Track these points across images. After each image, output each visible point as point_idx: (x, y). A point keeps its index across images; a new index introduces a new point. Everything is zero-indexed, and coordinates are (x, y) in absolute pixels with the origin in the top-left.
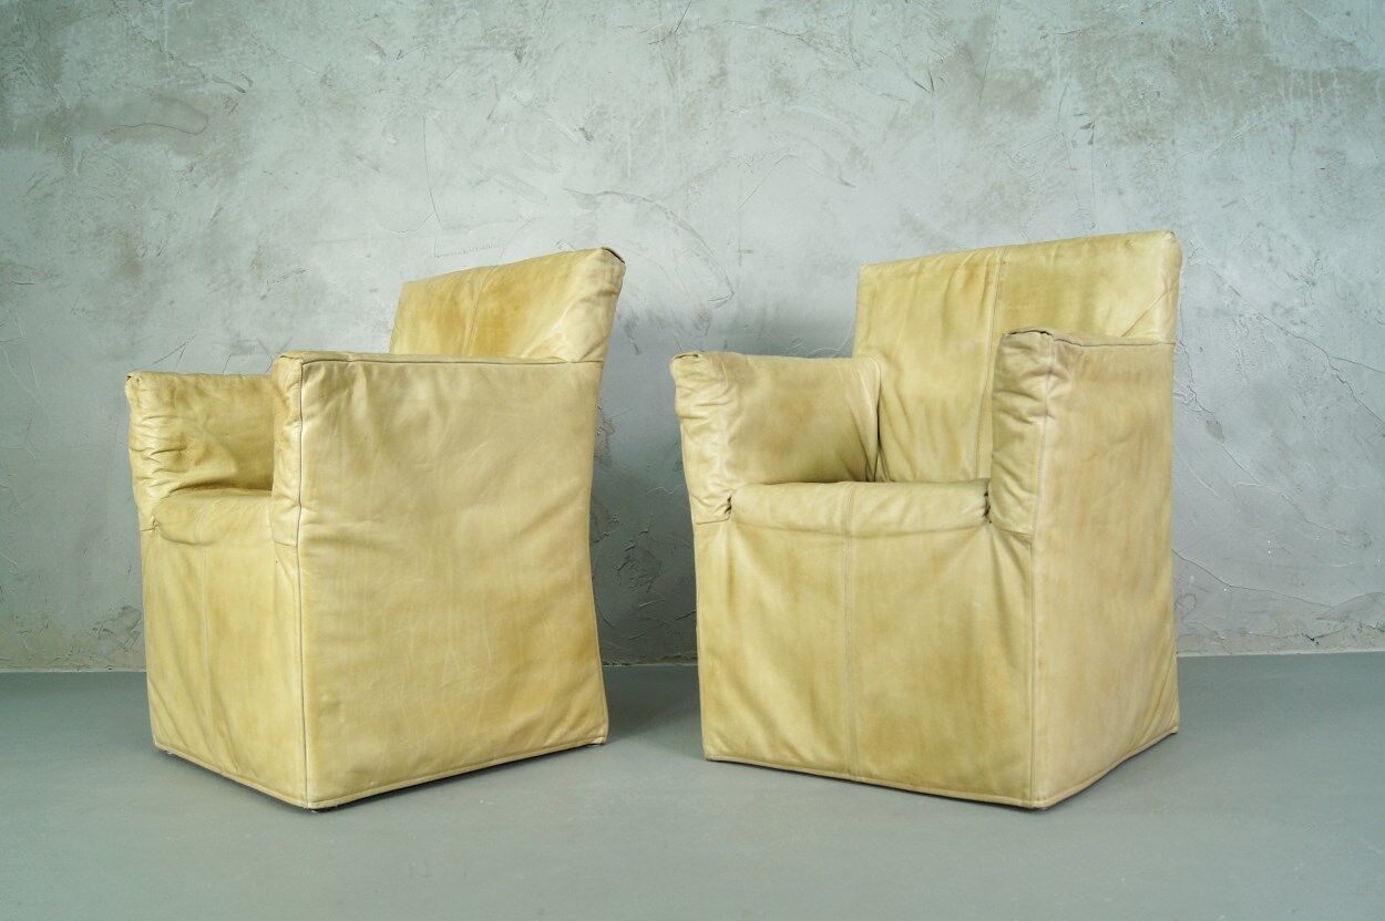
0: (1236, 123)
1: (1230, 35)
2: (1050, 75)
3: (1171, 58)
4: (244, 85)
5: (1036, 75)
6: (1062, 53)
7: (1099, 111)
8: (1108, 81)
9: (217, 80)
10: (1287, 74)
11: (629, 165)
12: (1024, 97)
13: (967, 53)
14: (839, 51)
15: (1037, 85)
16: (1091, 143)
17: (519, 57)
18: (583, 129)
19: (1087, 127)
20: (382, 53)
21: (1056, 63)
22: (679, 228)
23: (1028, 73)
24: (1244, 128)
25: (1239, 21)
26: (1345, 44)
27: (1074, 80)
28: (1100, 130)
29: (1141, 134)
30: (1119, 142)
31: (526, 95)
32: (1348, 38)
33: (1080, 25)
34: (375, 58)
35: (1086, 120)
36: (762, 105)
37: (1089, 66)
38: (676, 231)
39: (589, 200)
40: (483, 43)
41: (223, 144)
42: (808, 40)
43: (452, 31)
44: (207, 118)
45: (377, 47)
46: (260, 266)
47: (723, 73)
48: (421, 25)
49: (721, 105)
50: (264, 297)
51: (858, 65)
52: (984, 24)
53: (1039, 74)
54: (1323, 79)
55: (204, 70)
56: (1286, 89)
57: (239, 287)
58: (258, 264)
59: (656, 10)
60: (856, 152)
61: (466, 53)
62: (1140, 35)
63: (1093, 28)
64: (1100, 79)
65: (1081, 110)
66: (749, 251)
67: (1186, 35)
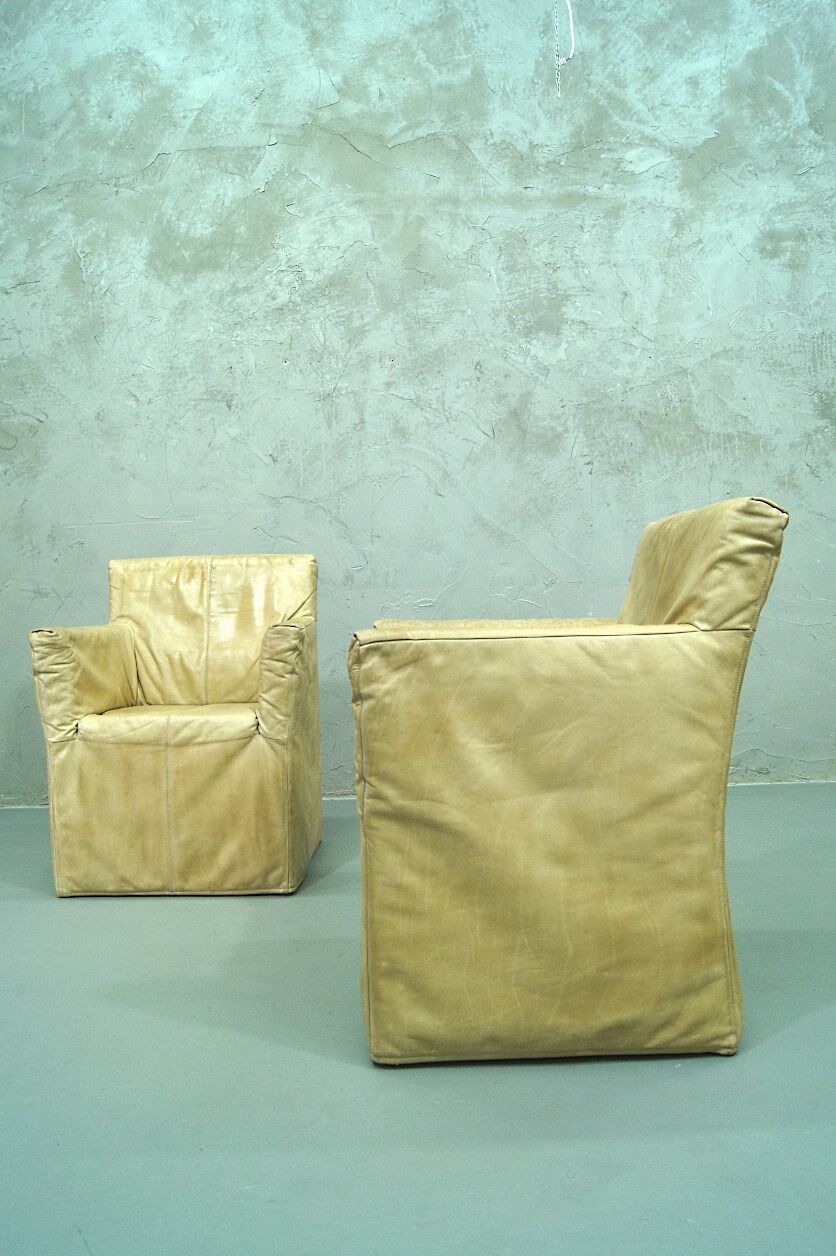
0: (677, 463)
1: (675, 409)
2: (566, 431)
3: (639, 423)
4: (43, 418)
5: (558, 430)
6: (574, 416)
7: (596, 453)
8: (602, 435)
9: (23, 413)
10: (708, 434)
11: (301, 479)
12: (550, 444)
13: (515, 414)
14: (436, 410)
15: (558, 437)
16: (591, 473)
17: (229, 407)
18: (271, 455)
19: (588, 464)
20: (137, 400)
21: (570, 424)
22: (333, 521)
23: (553, 429)
24: (682, 468)
25: (681, 401)
26: (742, 417)
27: (581, 434)
28: (596, 465)
29: (620, 469)
30: (608, 473)
31: (234, 432)
32: (744, 414)
33: (585, 400)
34: (132, 403)
35: (588, 459)
36: (387, 443)
37: (589, 426)
38: (331, 522)
39: (275, 501)
40: (205, 397)
41: (28, 457)
42: (416, 402)
43: (185, 387)
44: (16, 439)
45: (135, 396)
46: (53, 539)
47: (363, 421)
48: (163, 383)
49: (361, 442)
50: (56, 560)
51: (448, 420)
52: (526, 397)
53: (560, 429)
54: (730, 438)
55: (15, 407)
56: (708, 443)
57: (40, 553)
58: (52, 538)
59: (320, 380)
60: (446, 475)
61: (193, 403)
62: (621, 408)
63: (594, 402)
64: (597, 434)
65: (585, 453)
66: (378, 537)
67: (649, 409)
